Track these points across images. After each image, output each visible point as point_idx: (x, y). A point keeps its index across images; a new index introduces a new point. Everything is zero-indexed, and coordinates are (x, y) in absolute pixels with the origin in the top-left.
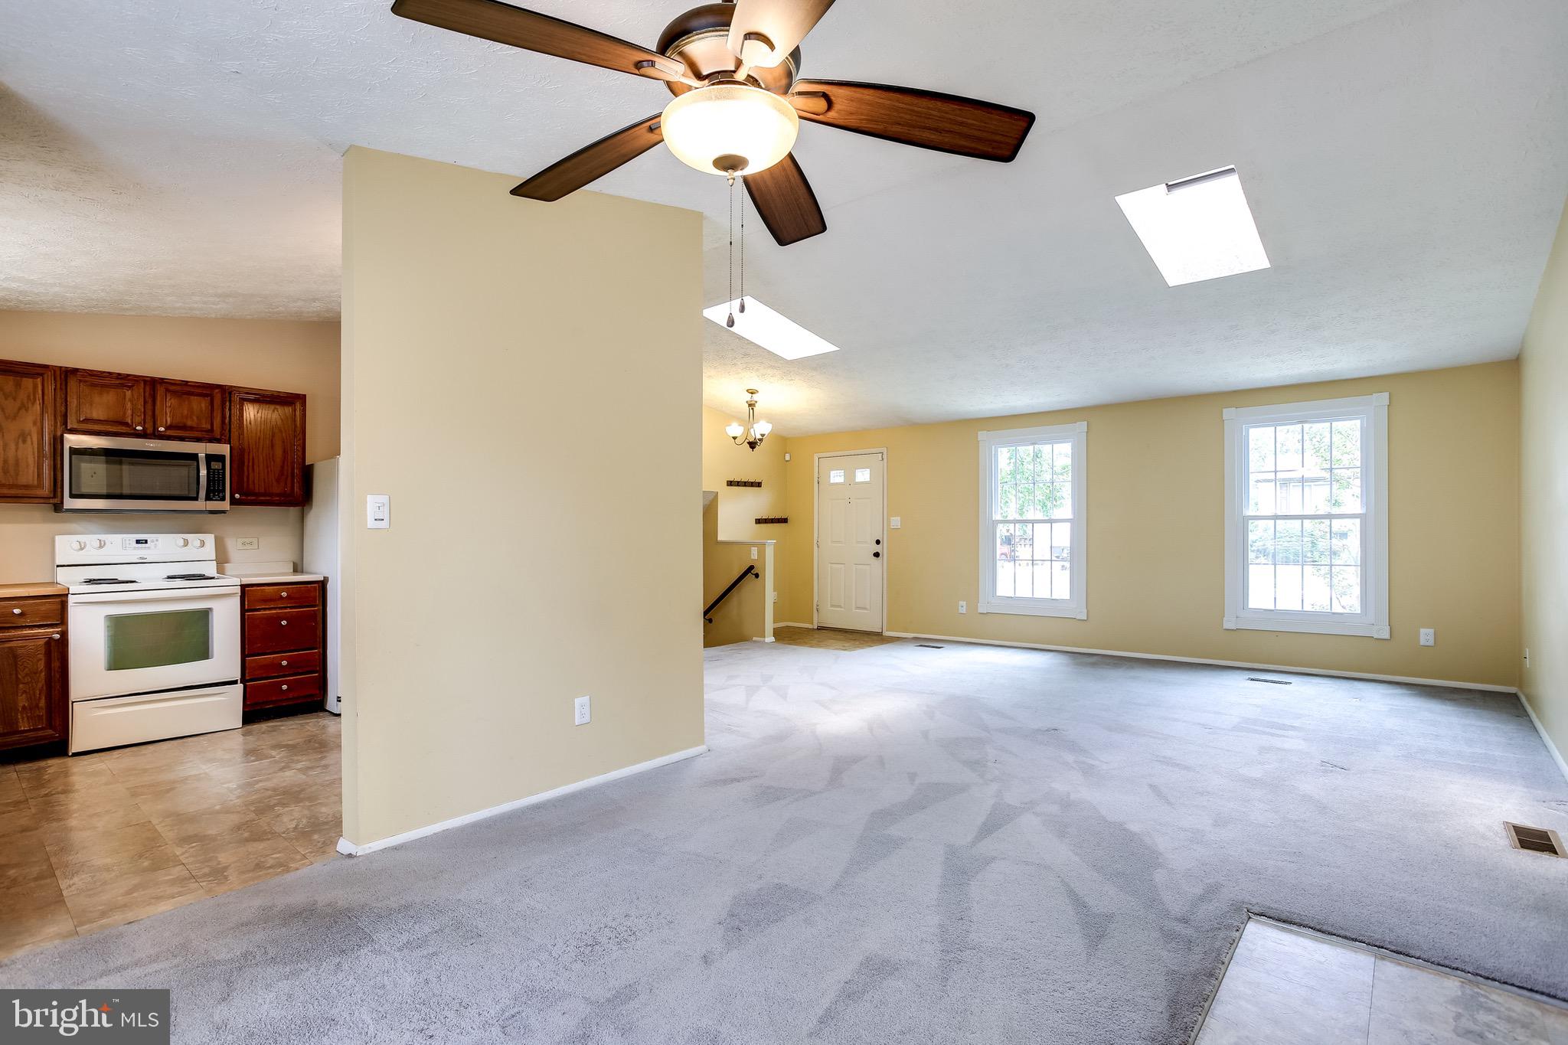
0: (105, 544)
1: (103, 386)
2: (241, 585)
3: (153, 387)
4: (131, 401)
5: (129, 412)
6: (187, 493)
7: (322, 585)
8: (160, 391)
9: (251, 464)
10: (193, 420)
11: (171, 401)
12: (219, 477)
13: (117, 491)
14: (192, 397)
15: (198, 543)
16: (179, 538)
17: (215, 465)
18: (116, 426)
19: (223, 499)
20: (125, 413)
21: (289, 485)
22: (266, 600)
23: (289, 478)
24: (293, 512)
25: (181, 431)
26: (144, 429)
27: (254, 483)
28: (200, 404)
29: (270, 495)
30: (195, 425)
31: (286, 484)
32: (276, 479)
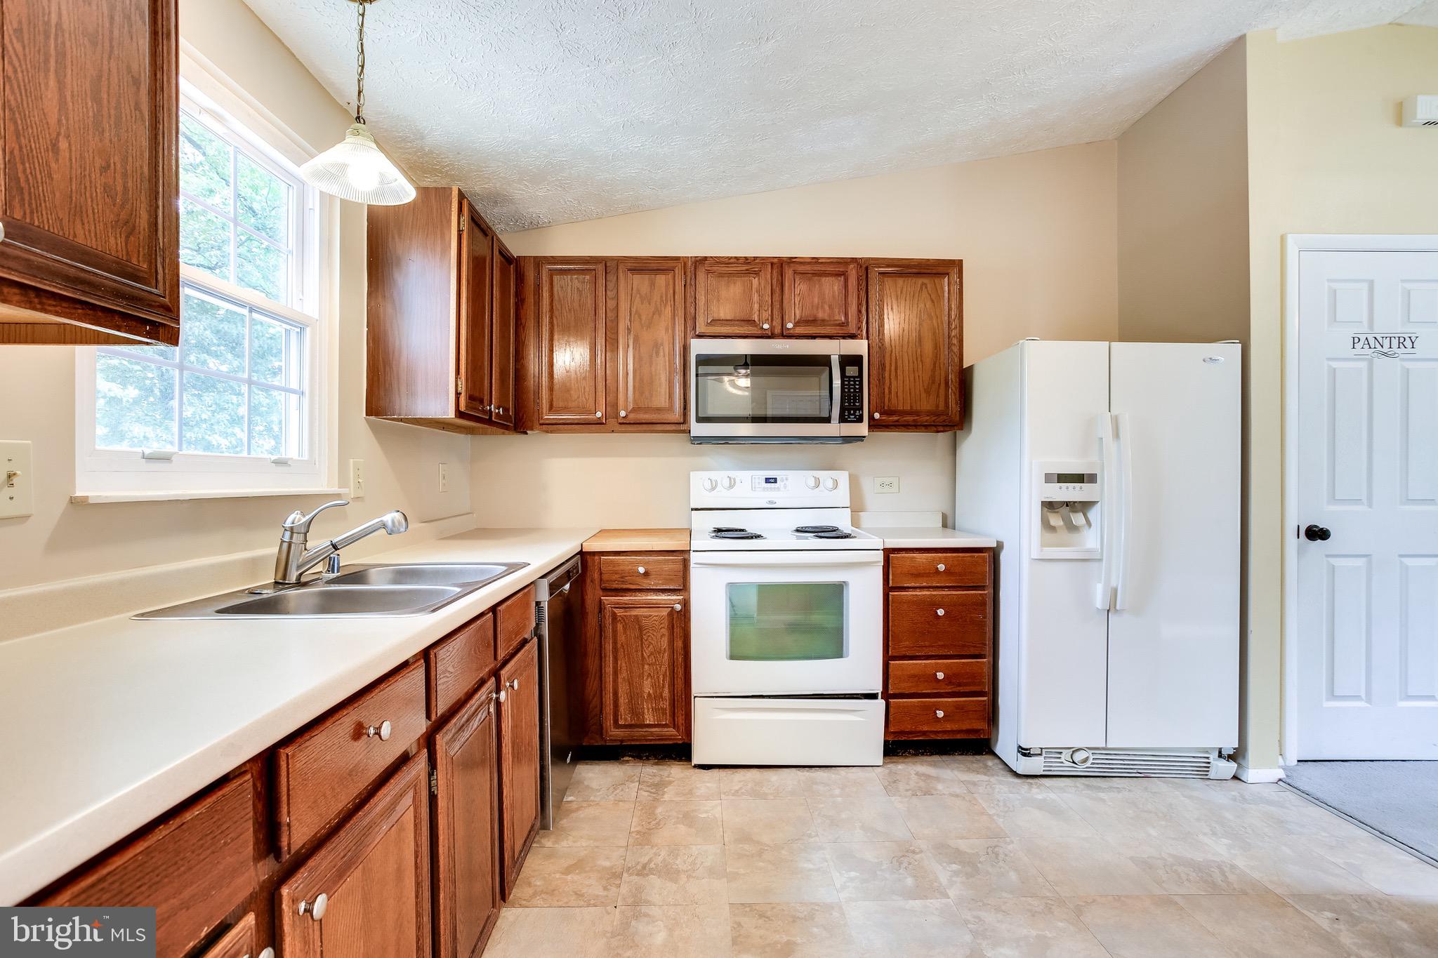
0: (735, 482)
1: (730, 275)
2: (884, 550)
3: (781, 267)
4: (758, 291)
5: (756, 306)
6: (818, 413)
7: (994, 554)
8: (789, 273)
9: (893, 368)
10: (824, 312)
11: (801, 287)
12: (855, 389)
13: (760, 413)
14: (823, 279)
15: (830, 484)
16: (808, 476)
17: (852, 371)
18: (747, 327)
19: (860, 420)
20: (752, 308)
21: (942, 399)
22: (917, 575)
23: (943, 385)
24: (943, 438)
25: (812, 327)
26: (772, 328)
27: (897, 397)
28: (832, 287)
29: (917, 413)
30: (826, 318)
31: (938, 396)
32: (925, 389)
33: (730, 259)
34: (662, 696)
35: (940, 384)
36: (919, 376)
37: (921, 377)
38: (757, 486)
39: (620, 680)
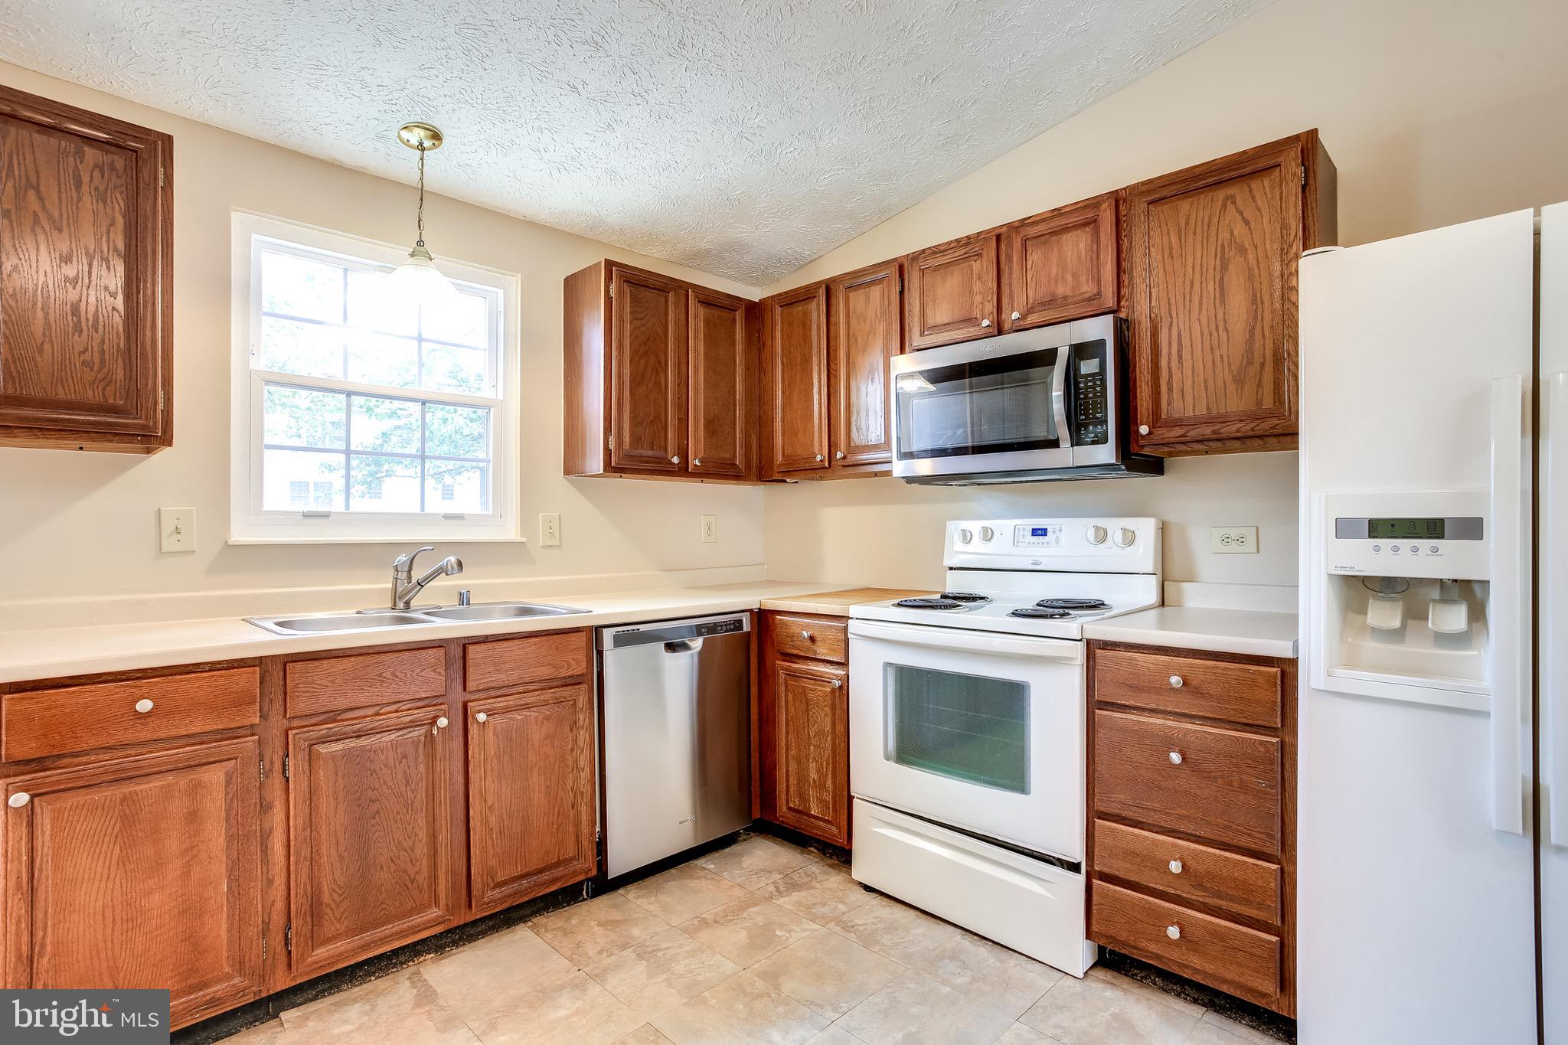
1: (948, 265)
2: (1089, 641)
3: (1008, 240)
4: (980, 277)
5: (978, 299)
7: (1285, 671)
8: (1017, 243)
9: (1175, 349)
10: (1066, 285)
11: (1035, 257)
12: (1094, 392)
14: (1065, 237)
15: (1122, 537)
16: (1090, 527)
17: (1088, 367)
20: (972, 302)
21: (1267, 389)
22: (1141, 688)
27: (1183, 396)
28: (1076, 245)
29: (1223, 420)
30: (1069, 293)
31: (1259, 385)
32: (1234, 377)
33: (950, 244)
34: (825, 786)
35: (1263, 365)
36: (1222, 356)
37: (1225, 359)
38: (1021, 540)
39: (790, 758)
